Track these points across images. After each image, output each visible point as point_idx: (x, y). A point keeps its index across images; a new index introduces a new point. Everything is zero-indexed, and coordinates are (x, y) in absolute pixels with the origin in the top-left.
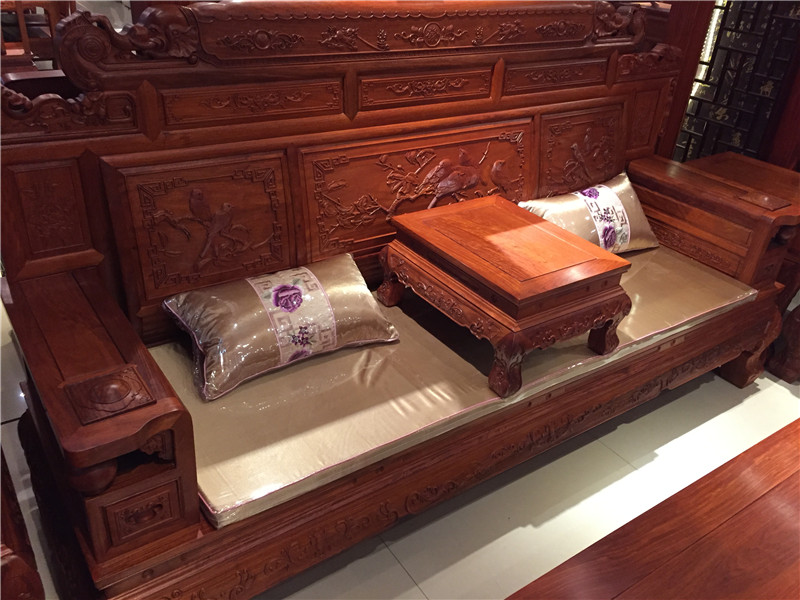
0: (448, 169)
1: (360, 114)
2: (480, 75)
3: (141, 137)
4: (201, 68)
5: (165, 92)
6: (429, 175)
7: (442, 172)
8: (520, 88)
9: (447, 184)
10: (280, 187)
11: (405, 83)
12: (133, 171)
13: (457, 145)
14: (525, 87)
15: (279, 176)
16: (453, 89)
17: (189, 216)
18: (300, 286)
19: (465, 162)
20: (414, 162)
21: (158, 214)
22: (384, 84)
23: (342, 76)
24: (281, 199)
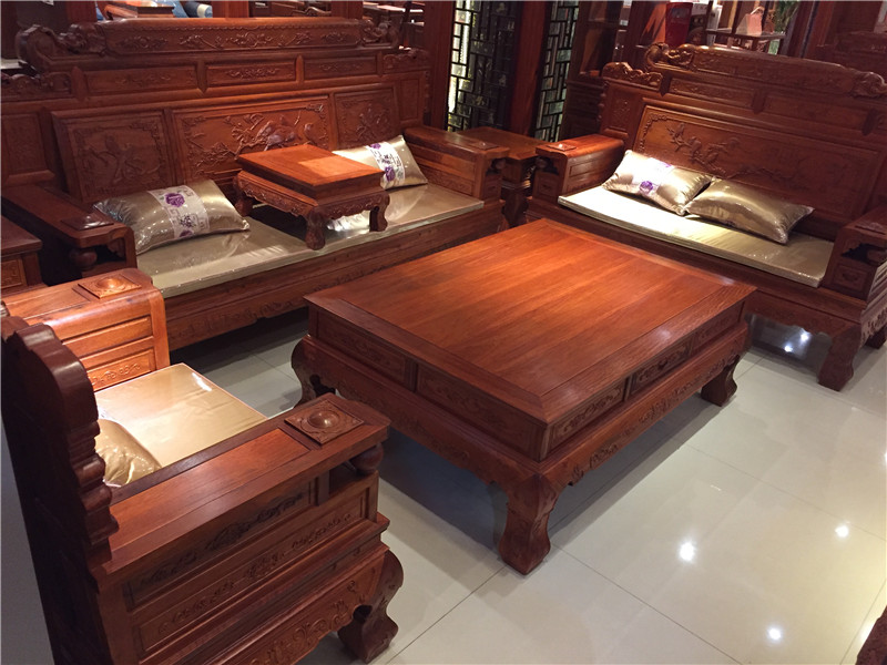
0: (273, 128)
1: (209, 89)
2: (286, 66)
3: (75, 101)
4: (107, 58)
5: (87, 73)
6: (261, 131)
7: (269, 129)
8: (315, 75)
9: (275, 138)
10: (161, 135)
11: (237, 70)
12: (70, 121)
13: (278, 111)
14: (318, 75)
15: (160, 127)
16: (269, 74)
17: (106, 150)
18: (182, 194)
19: (285, 124)
20: (249, 122)
21: (87, 148)
22: (224, 71)
23: (195, 65)
24: (164, 143)
